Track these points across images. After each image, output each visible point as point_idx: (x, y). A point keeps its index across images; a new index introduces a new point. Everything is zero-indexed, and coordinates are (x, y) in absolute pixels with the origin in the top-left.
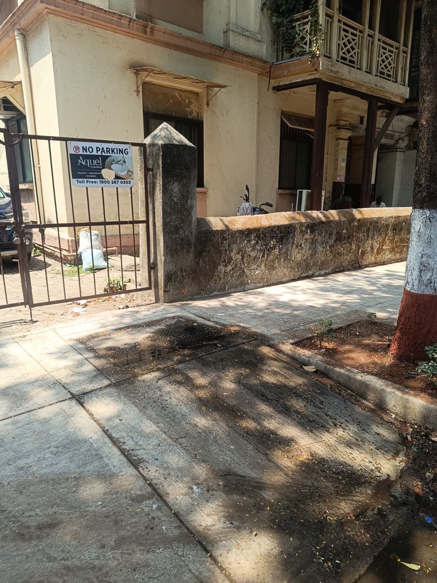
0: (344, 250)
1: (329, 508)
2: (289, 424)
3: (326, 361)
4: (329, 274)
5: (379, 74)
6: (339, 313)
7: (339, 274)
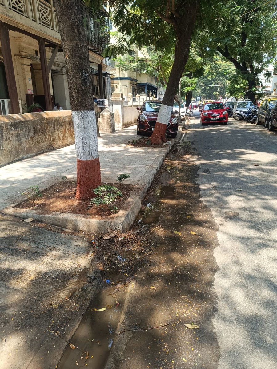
0: (41, 139)
1: (53, 300)
2: (19, 260)
3: (39, 212)
4: (34, 156)
5: (41, 23)
6: (44, 180)
7: (41, 155)
